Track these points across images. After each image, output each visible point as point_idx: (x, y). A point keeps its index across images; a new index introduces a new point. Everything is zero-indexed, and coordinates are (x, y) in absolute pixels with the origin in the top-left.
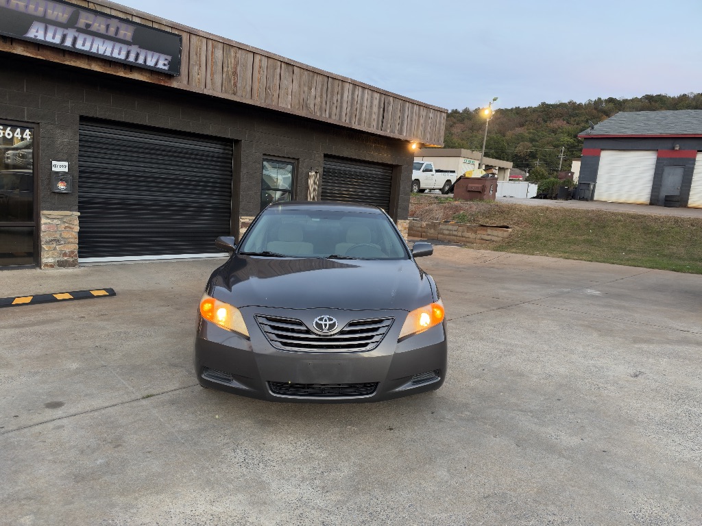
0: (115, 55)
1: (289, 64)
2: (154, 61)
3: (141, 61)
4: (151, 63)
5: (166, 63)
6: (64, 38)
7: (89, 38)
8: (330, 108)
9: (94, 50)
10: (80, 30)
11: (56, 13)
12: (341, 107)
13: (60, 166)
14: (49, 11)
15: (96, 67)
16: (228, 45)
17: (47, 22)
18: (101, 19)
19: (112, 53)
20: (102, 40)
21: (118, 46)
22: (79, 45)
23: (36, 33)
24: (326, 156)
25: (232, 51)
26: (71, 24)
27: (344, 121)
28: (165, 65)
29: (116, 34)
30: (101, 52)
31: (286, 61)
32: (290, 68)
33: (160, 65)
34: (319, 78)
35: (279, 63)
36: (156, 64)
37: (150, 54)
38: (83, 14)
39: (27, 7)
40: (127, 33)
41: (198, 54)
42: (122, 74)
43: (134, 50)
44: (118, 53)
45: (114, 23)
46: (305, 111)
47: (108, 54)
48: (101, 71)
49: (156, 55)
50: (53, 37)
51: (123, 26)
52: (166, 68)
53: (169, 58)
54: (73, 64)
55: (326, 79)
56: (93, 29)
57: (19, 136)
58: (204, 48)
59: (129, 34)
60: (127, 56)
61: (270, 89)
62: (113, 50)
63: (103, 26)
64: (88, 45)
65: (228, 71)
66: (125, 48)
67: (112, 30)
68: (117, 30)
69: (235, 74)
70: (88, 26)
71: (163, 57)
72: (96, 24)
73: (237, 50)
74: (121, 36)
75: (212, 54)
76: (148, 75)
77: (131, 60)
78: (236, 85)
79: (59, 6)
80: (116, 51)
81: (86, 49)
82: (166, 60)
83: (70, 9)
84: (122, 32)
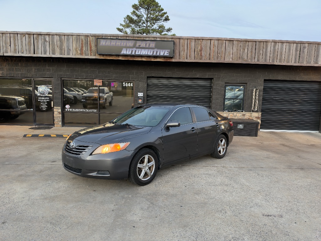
0: (149, 54)
1: (231, 41)
2: (163, 53)
3: (158, 54)
4: (162, 54)
5: (168, 53)
6: (132, 51)
7: (140, 50)
8: (258, 57)
9: (142, 54)
10: (137, 48)
11: (129, 44)
12: (266, 55)
13: (140, 95)
14: (128, 44)
15: (144, 59)
16: (197, 39)
17: (127, 48)
18: (144, 42)
19: (148, 53)
20: (144, 50)
21: (150, 50)
22: (137, 53)
23: (124, 52)
24: (265, 80)
25: (200, 41)
26: (134, 46)
27: (269, 62)
28: (167, 54)
29: (149, 46)
30: (144, 54)
31: (228, 39)
32: (232, 42)
33: (166, 54)
34: (250, 44)
35: (225, 41)
36: (164, 54)
37: (161, 51)
38: (138, 42)
39: (121, 44)
40: (153, 45)
41: (183, 46)
42: (153, 60)
43: (155, 50)
44: (150, 53)
45: (148, 42)
46: (241, 60)
47: (146, 54)
48: (145, 60)
49: (164, 51)
50: (128, 52)
51: (152, 42)
52: (168, 55)
53: (169, 50)
54: (136, 60)
55: (255, 43)
56: (141, 46)
57: (129, 86)
58: (186, 43)
59: (154, 45)
60: (153, 53)
61: (219, 54)
62: (148, 52)
63: (145, 45)
64: (140, 52)
65: (197, 50)
66: (152, 51)
67: (148, 45)
68: (149, 45)
69: (201, 50)
70: (139, 46)
71: (166, 51)
72: (142, 45)
73: (202, 40)
74: (151, 46)
75: (190, 45)
76: (163, 59)
77: (155, 54)
78: (201, 55)
79: (130, 41)
80: (149, 52)
81: (139, 53)
82: (168, 51)
83: (134, 42)
84: (151, 45)
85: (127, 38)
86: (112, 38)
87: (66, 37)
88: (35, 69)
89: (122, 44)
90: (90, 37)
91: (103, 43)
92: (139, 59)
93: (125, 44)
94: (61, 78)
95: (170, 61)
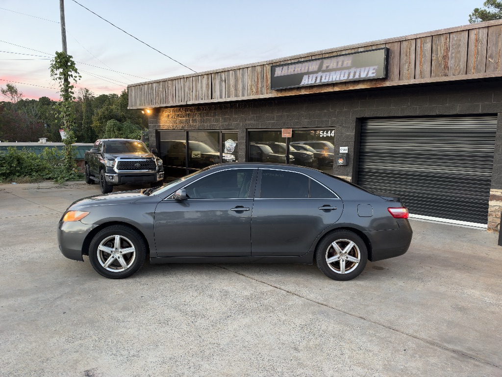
0: (342, 78)
2: (366, 73)
3: (357, 77)
4: (363, 75)
5: (374, 71)
6: (316, 78)
7: (328, 74)
9: (331, 80)
10: (324, 71)
11: (313, 67)
13: (344, 150)
14: (310, 67)
15: (337, 89)
17: (309, 74)
18: (335, 60)
20: (334, 72)
21: (343, 72)
22: (323, 80)
23: (306, 81)
25: (442, 38)
26: (320, 70)
28: (373, 73)
29: (342, 65)
30: (334, 79)
33: (370, 75)
36: (367, 75)
38: (325, 62)
39: (301, 70)
40: (348, 61)
41: (407, 54)
42: (351, 88)
43: (352, 71)
44: (344, 76)
45: (341, 58)
47: (338, 79)
48: (340, 90)
49: (367, 69)
50: (311, 81)
51: (346, 58)
52: (374, 75)
53: (376, 67)
54: (326, 91)
56: (330, 67)
57: (329, 135)
58: (413, 47)
59: (350, 62)
60: (349, 76)
61: (491, 57)
62: (340, 76)
63: (335, 64)
64: (327, 78)
65: (437, 58)
66: (347, 72)
67: (340, 63)
68: (343, 62)
69: (445, 57)
70: (327, 67)
71: (372, 68)
72: (332, 64)
73: (448, 35)
74: (345, 65)
75: (421, 49)
76: (369, 83)
77: (351, 77)
78: (446, 67)
79: (315, 62)
80: (342, 76)
81: (326, 80)
82: (374, 69)
83: (318, 62)
84: (345, 63)
85: (313, 58)
86: (293, 61)
87: (241, 70)
88: (222, 119)
89: (303, 68)
90: (267, 65)
91: (279, 72)
92: (330, 90)
93: (307, 68)
94: (246, 129)
95: (381, 86)
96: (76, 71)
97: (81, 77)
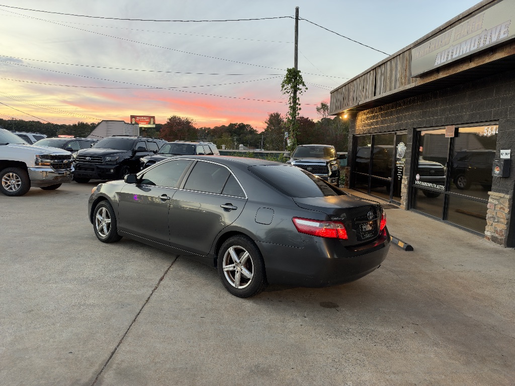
2: (497, 34)
4: (494, 39)
5: (506, 29)
7: (459, 46)
11: (445, 40)
13: (505, 154)
20: (464, 42)
21: (473, 39)
29: (473, 30)
43: (483, 35)
47: (468, 51)
49: (499, 28)
52: (506, 35)
53: (508, 23)
59: (481, 23)
64: (458, 52)
76: (507, 50)
77: (481, 45)
79: (447, 33)
80: (472, 45)
81: (457, 55)
83: (451, 32)
89: (437, 44)
91: (417, 54)
92: (466, 67)
93: (440, 43)
94: (414, 129)
96: (304, 85)
97: (307, 89)
